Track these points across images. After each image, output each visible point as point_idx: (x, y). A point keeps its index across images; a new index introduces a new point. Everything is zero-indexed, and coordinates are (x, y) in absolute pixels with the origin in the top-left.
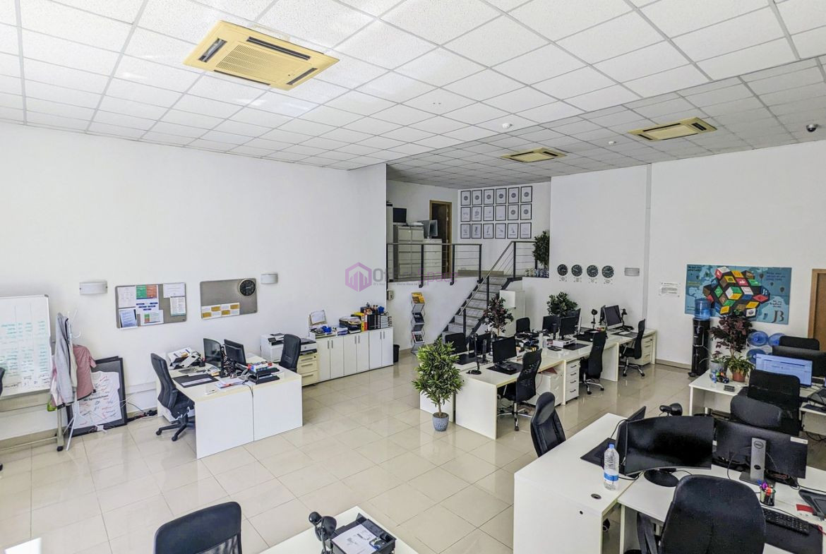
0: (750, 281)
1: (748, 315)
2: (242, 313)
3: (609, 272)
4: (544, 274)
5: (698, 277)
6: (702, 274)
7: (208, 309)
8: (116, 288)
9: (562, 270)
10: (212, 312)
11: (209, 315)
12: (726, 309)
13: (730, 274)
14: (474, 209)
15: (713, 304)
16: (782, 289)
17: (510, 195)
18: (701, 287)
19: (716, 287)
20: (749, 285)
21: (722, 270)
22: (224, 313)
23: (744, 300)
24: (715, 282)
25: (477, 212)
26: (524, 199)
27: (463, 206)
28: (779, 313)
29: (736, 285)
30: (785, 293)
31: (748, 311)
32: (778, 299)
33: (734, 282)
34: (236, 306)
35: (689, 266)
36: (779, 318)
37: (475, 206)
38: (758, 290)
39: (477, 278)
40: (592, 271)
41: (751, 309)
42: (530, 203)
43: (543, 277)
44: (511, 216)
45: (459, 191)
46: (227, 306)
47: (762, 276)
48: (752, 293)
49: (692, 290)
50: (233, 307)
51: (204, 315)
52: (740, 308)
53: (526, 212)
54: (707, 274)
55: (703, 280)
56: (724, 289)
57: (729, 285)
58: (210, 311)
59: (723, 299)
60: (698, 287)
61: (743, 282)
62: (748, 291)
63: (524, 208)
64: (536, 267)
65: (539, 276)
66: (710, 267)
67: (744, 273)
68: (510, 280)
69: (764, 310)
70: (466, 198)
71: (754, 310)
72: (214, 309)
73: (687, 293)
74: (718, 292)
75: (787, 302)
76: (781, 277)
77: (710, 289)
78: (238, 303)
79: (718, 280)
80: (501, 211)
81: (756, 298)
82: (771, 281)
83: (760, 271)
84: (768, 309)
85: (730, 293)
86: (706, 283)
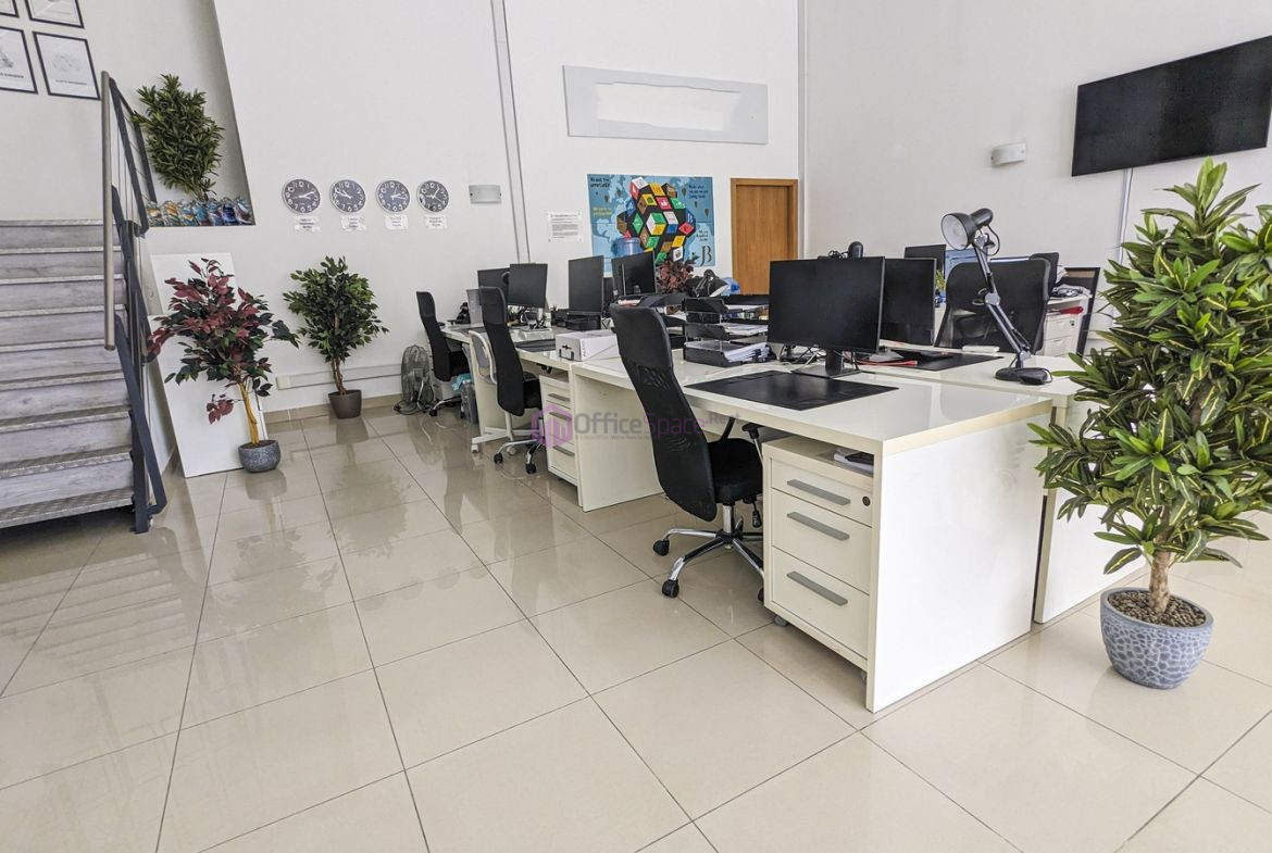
0: (673, 200)
1: (675, 259)
3: (435, 198)
4: (237, 215)
5: (607, 198)
6: (612, 193)
9: (300, 195)
13: (648, 190)
16: (707, 211)
18: (614, 218)
19: (633, 216)
20: (672, 209)
21: (640, 184)
23: (667, 237)
24: (631, 206)
28: (707, 250)
29: (658, 209)
30: (709, 216)
31: (675, 252)
32: (703, 227)
33: (654, 203)
35: (590, 178)
36: (706, 257)
38: (681, 214)
40: (393, 196)
41: (678, 248)
47: (684, 191)
48: (676, 222)
49: (602, 225)
52: (666, 248)
54: (619, 193)
55: (615, 204)
56: (645, 218)
57: (651, 210)
59: (644, 236)
60: (609, 218)
61: (664, 204)
62: (672, 218)
65: (208, 223)
66: (622, 178)
67: (664, 188)
69: (691, 248)
71: (681, 249)
73: (595, 232)
74: (637, 223)
75: (712, 232)
77: (626, 218)
79: (635, 201)
81: (681, 228)
82: (695, 200)
83: (681, 184)
84: (695, 245)
85: (651, 223)
86: (621, 209)
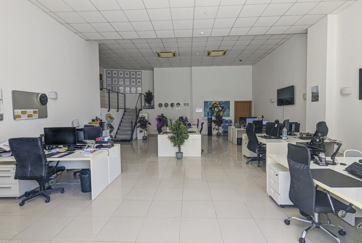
0: (221, 105)
2: (39, 117)
3: (178, 105)
6: (208, 104)
7: (18, 112)
9: (160, 105)
10: (22, 115)
11: (19, 116)
12: (215, 114)
13: (216, 103)
15: (212, 113)
16: (228, 107)
17: (132, 74)
21: (214, 102)
22: (30, 116)
23: (220, 111)
24: (212, 106)
25: (115, 81)
26: (138, 77)
27: (107, 77)
28: (228, 114)
29: (217, 107)
32: (227, 110)
34: (36, 111)
35: (204, 102)
37: (113, 77)
39: (124, 110)
40: (172, 105)
42: (141, 78)
43: (151, 109)
44: (132, 84)
45: (105, 70)
46: (30, 111)
47: (223, 103)
51: (16, 117)
53: (139, 82)
54: (210, 104)
56: (214, 108)
59: (214, 111)
60: (207, 108)
62: (220, 108)
64: (145, 105)
66: (210, 102)
67: (219, 103)
68: (140, 110)
70: (109, 73)
71: (222, 114)
73: (204, 110)
75: (229, 111)
76: (228, 103)
77: (211, 109)
80: (127, 81)
82: (226, 105)
84: (225, 113)
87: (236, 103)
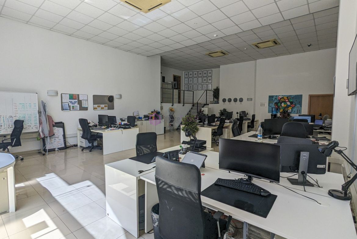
1: (289, 112)
2: (109, 109)
3: (241, 100)
4: (217, 102)
5: (272, 100)
6: (274, 99)
7: (96, 106)
8: (61, 94)
9: (224, 100)
10: (98, 108)
11: (96, 108)
12: (281, 110)
13: (283, 98)
14: (190, 79)
15: (277, 109)
16: (300, 102)
17: (204, 73)
18: (274, 103)
19: (278, 103)
20: (289, 101)
21: (280, 97)
22: (102, 108)
23: (288, 107)
24: (278, 101)
25: (191, 80)
26: (209, 75)
27: (185, 78)
28: (299, 110)
29: (285, 102)
30: (300, 103)
31: (289, 110)
32: (298, 105)
33: (284, 100)
34: (106, 106)
35: (269, 96)
36: (299, 112)
37: (190, 78)
38: (291, 103)
39: (192, 105)
40: (235, 100)
41: (290, 110)
42: (211, 76)
43: (217, 104)
44: (204, 82)
45: (184, 72)
46: (103, 106)
47: (293, 98)
48: (290, 104)
49: (270, 105)
50: (105, 106)
51: (94, 109)
52: (286, 109)
53: (210, 80)
54: (275, 99)
55: (274, 100)
56: (281, 103)
57: (283, 102)
58: (97, 107)
59: (281, 107)
60: (272, 103)
61: (287, 100)
62: (289, 103)
63: (209, 78)
64: (214, 100)
65: (215, 103)
66: (276, 96)
67: (287, 97)
68: (205, 105)
69: (294, 110)
70: (186, 75)
71: (291, 110)
72: (98, 106)
73: (269, 106)
74: (279, 104)
75: (301, 106)
76: (299, 98)
77: (276, 104)
78: (107, 105)
79: (279, 100)
80: (200, 79)
81: (291, 106)
82: (296, 100)
83: (292, 96)
84: (295, 109)
85: (283, 104)
86: (275, 102)
87: (311, 97)
